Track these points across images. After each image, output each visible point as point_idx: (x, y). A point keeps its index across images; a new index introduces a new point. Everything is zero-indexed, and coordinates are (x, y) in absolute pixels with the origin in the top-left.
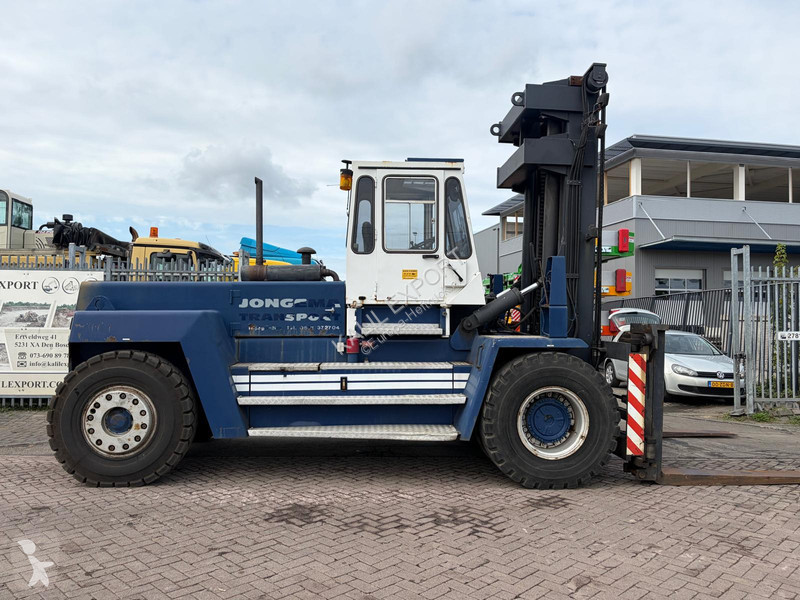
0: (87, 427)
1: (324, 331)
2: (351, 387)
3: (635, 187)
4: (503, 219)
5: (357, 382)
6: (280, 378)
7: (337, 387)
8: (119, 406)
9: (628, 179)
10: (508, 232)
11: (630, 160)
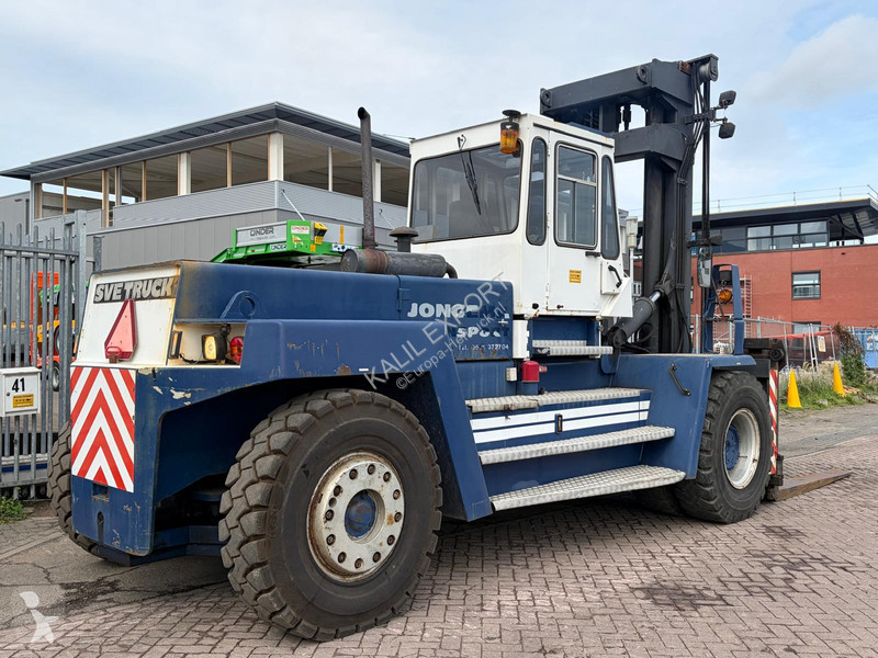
0: (325, 534)
1: (494, 351)
2: (567, 427)
3: (276, 170)
4: (37, 186)
5: (574, 420)
6: (500, 421)
7: (551, 429)
8: (367, 487)
9: (266, 161)
10: (44, 207)
11: (269, 134)
